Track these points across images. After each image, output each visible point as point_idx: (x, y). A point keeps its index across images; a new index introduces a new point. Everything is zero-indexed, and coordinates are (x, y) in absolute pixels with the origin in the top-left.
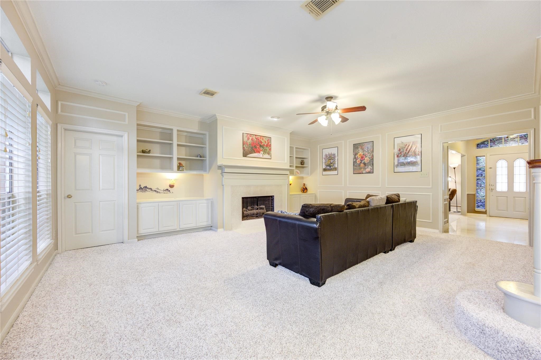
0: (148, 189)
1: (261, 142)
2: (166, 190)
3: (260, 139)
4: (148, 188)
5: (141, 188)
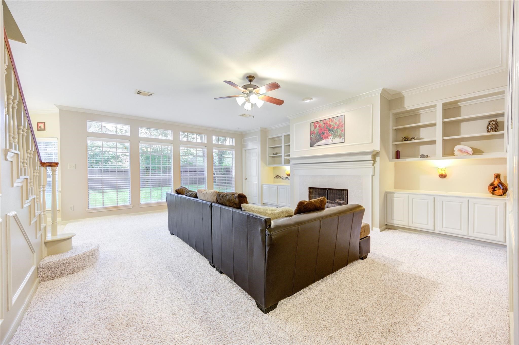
0: (279, 177)
1: (330, 126)
2: (286, 177)
3: (329, 123)
5: (276, 176)
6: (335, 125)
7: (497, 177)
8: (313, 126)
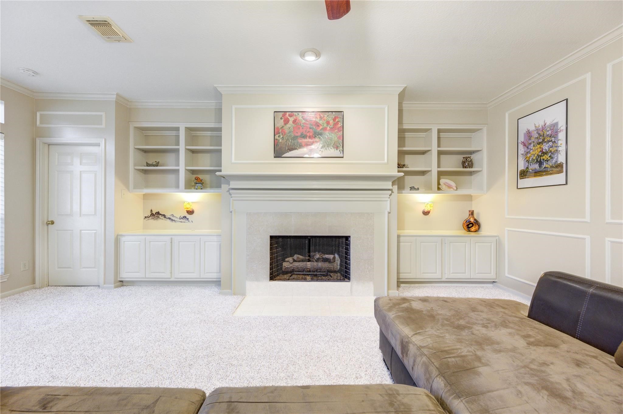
0: (161, 216)
1: (317, 125)
2: (183, 217)
3: (314, 119)
4: (160, 214)
5: (152, 214)
7: (472, 213)
8: (281, 119)
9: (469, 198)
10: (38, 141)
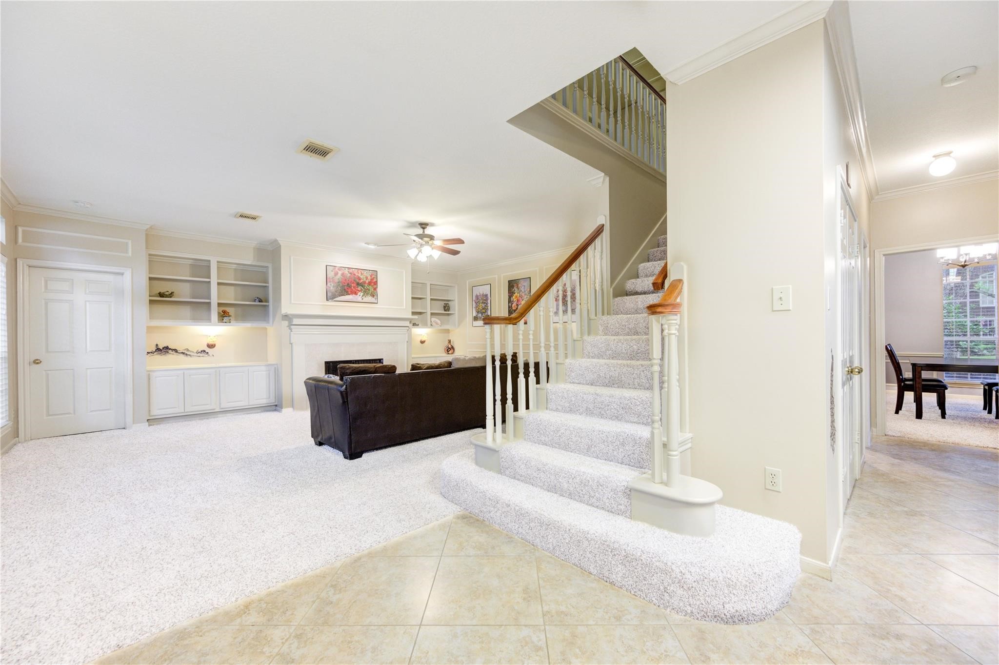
1: (360, 279)
2: (201, 351)
3: (357, 274)
4: (170, 349)
5: (158, 349)
6: (366, 280)
7: (450, 341)
8: (332, 271)
9: (447, 331)
10: (20, 262)
